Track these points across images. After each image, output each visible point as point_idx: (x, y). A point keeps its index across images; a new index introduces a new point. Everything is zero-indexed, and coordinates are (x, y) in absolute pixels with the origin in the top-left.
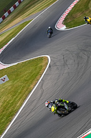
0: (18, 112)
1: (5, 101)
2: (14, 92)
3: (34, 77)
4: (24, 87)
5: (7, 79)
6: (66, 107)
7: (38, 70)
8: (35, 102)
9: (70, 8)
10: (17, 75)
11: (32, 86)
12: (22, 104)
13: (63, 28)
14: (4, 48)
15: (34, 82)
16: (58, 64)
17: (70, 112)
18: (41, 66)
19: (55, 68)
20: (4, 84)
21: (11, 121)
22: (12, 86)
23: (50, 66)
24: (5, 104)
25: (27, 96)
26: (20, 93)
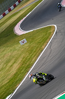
0: (33, 65)
1: (24, 57)
2: (31, 51)
3: (45, 40)
4: (37, 47)
5: (26, 42)
6: (44, 79)
7: (48, 35)
8: (46, 58)
10: (33, 39)
11: (43, 47)
12: (36, 60)
14: (24, 19)
15: (45, 44)
16: (62, 31)
17: (47, 82)
18: (50, 33)
19: (60, 34)
20: (24, 45)
21: (28, 72)
22: (29, 46)
23: (56, 33)
24: (24, 60)
25: (39, 54)
26: (35, 51)
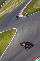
3: (10, 38)
4: (5, 42)
7: (11, 35)
9: (25, 7)
10: (2, 37)
11: (9, 42)
12: (5, 50)
13: (22, 16)
15: (10, 40)
16: (20, 32)
18: (13, 33)
19: (19, 34)
23: (16, 33)
